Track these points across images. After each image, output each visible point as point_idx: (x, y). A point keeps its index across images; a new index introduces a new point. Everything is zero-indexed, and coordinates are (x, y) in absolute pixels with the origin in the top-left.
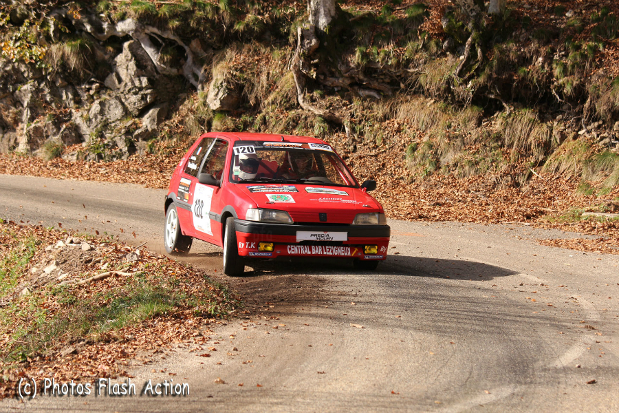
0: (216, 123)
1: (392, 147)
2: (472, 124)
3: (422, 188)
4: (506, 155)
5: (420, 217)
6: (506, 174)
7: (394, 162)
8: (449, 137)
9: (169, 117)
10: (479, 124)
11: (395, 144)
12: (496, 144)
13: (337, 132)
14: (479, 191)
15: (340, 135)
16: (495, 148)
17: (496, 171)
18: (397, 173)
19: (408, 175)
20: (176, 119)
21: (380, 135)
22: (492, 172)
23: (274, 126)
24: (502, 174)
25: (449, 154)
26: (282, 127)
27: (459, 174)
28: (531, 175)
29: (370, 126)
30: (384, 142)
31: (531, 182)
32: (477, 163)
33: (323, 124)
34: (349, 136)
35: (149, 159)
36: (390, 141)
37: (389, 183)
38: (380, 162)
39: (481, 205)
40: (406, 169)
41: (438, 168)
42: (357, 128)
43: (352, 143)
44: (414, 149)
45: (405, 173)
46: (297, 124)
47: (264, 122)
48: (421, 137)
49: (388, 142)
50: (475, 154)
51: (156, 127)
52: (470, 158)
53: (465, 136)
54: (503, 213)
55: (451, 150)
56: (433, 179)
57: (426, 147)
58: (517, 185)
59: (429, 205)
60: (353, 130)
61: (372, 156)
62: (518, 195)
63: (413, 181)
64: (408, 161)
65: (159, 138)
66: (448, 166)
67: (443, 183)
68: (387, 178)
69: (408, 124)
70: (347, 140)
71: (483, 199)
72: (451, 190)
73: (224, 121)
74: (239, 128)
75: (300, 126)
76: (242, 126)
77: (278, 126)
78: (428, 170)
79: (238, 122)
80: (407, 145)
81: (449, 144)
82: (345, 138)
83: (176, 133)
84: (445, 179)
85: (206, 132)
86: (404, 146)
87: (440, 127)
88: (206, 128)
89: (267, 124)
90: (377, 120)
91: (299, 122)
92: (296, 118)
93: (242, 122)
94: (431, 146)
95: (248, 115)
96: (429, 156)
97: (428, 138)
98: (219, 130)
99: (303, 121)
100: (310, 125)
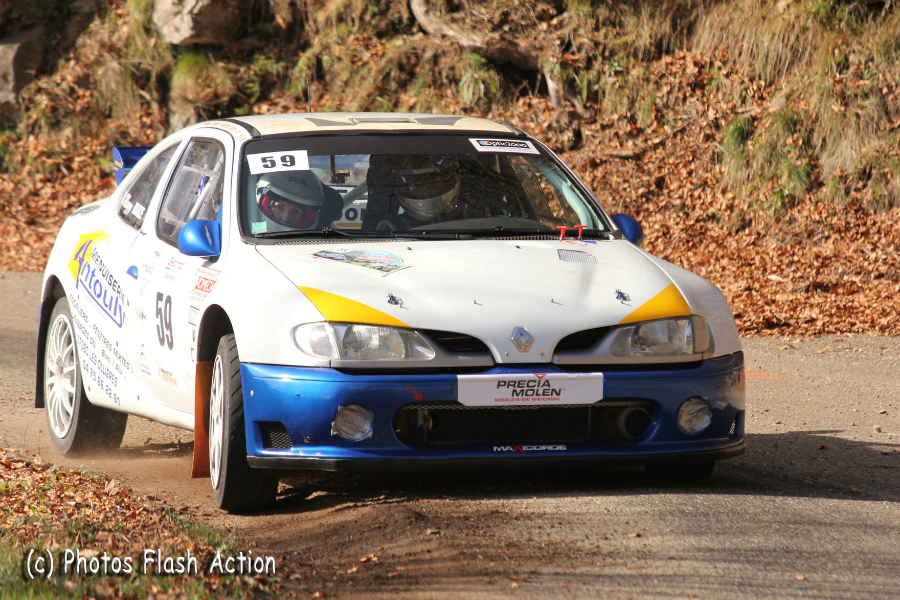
0: (182, 81)
1: (683, 131)
3: (771, 245)
5: (769, 324)
7: (690, 173)
8: (843, 96)
9: (48, 69)
11: (690, 122)
13: (524, 93)
15: (535, 101)
18: (698, 203)
19: (731, 208)
20: (68, 73)
21: (648, 100)
23: (346, 83)
25: (844, 143)
26: (368, 85)
27: (876, 201)
29: (617, 73)
30: (660, 119)
33: (483, 74)
34: (559, 103)
36: (676, 113)
37: (677, 232)
38: (649, 174)
40: (724, 192)
41: (815, 184)
42: (582, 80)
43: (570, 123)
44: (745, 135)
45: (723, 201)
46: (412, 75)
47: (319, 73)
48: (762, 98)
49: (670, 116)
51: (11, 97)
53: (891, 91)
55: (851, 133)
56: (803, 216)
57: (778, 127)
59: (794, 291)
60: (571, 87)
61: (626, 158)
63: (745, 224)
64: (729, 169)
65: (22, 127)
66: (843, 178)
67: (832, 227)
68: (672, 219)
69: (724, 63)
70: (555, 114)
72: (853, 246)
73: (204, 74)
74: (248, 91)
75: (420, 81)
76: (256, 88)
77: (357, 82)
78: (786, 192)
79: (245, 76)
80: (723, 122)
81: (845, 116)
82: (549, 109)
83: (70, 113)
84: (835, 214)
85: (155, 106)
86: (716, 125)
87: (817, 68)
88: (155, 94)
89: (328, 78)
90: (636, 56)
91: (418, 69)
92: (408, 58)
93: (256, 74)
94: (792, 124)
95: (271, 55)
96: (789, 152)
97: (783, 100)
98: (192, 102)
99: (428, 67)
100: (449, 77)
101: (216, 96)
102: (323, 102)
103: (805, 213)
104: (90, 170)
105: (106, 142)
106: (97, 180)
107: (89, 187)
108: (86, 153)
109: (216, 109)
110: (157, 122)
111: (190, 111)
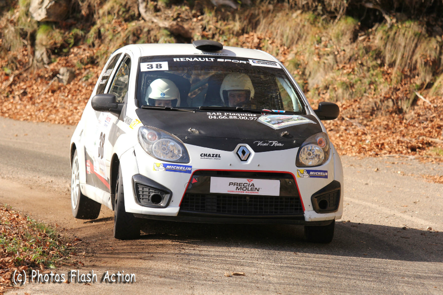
0: (41, 36)
2: (346, 39)
4: (386, 76)
6: (386, 98)
8: (318, 54)
10: (354, 39)
12: (374, 63)
14: (354, 118)
16: (374, 67)
17: (374, 94)
22: (370, 96)
23: (111, 40)
24: (382, 98)
25: (318, 74)
27: (331, 99)
28: (416, 99)
29: (225, 41)
31: (416, 107)
32: (352, 86)
33: (168, 39)
39: (356, 135)
41: (306, 90)
46: (139, 38)
47: (99, 35)
48: (285, 54)
50: (349, 74)
52: (345, 79)
53: (339, 53)
54: (383, 144)
55: (321, 70)
57: (292, 66)
58: (400, 111)
62: (401, 123)
66: (317, 89)
69: (270, 38)
71: (360, 128)
73: (51, 34)
74: (69, 42)
75: (142, 41)
76: (72, 41)
77: (115, 40)
79: (68, 36)
81: (319, 62)
84: (313, 104)
85: (29, 47)
87: (309, 42)
88: (29, 42)
89: (103, 38)
90: (233, 34)
91: (141, 36)
92: (137, 31)
93: (72, 35)
94: (297, 65)
95: (79, 27)
97: (294, 55)
98: (45, 46)
99: (145, 35)
100: (154, 39)
101: (55, 43)
102: (100, 47)
104: (1, 73)
105: (8, 61)
106: (3, 77)
109: (56, 51)
110: (29, 53)
111: (44, 50)
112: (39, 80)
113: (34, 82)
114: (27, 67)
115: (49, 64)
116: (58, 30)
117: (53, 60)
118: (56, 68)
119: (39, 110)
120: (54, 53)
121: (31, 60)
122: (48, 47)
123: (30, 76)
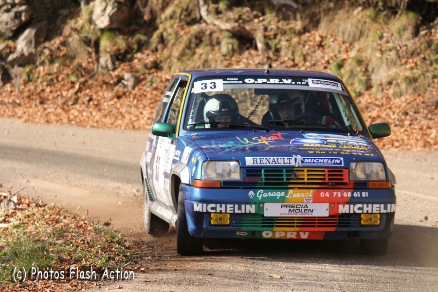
0: (105, 43)
1: (314, 65)
2: (408, 33)
8: (381, 50)
9: (48, 38)
10: (416, 33)
11: (317, 61)
12: (437, 56)
13: (248, 49)
14: (419, 113)
15: (253, 52)
20: (57, 41)
21: (300, 51)
22: (434, 90)
23: (174, 44)
25: (381, 70)
26: (181, 46)
27: (394, 94)
29: (287, 40)
30: (305, 60)
32: (415, 80)
33: (230, 40)
34: (263, 53)
35: (26, 89)
36: (312, 57)
39: (421, 129)
41: (369, 87)
42: (272, 43)
43: (267, 61)
44: (340, 66)
46: (201, 41)
47: (162, 40)
48: (347, 51)
49: (309, 58)
50: (412, 69)
51: (33, 51)
52: (408, 73)
53: (401, 47)
55: (384, 66)
57: (354, 63)
60: (268, 47)
65: (38, 63)
66: (381, 85)
67: (376, 105)
69: (332, 36)
71: (425, 123)
72: (385, 113)
73: (114, 40)
74: (132, 48)
75: (204, 43)
76: (135, 47)
77: (178, 44)
78: (357, 90)
79: (131, 42)
80: (331, 61)
81: (381, 58)
82: (258, 55)
83: (58, 57)
85: (93, 55)
86: (328, 62)
87: (371, 39)
88: (94, 49)
89: (166, 42)
90: (295, 33)
91: (204, 39)
92: (199, 34)
93: (135, 40)
94: (360, 62)
95: (142, 32)
96: (358, 73)
97: (356, 52)
98: (109, 52)
99: (207, 38)
100: (216, 42)
101: (119, 50)
102: (164, 52)
103: (365, 99)
104: (66, 81)
105: (73, 69)
106: (69, 85)
107: (66, 88)
108: (64, 74)
109: (120, 57)
110: (94, 61)
111: (108, 57)
112: (104, 87)
113: (99, 88)
114: (92, 74)
115: (114, 69)
116: (121, 37)
117: (117, 66)
118: (121, 74)
119: (106, 116)
120: (118, 59)
121: (96, 66)
122: (112, 53)
123: (95, 83)
